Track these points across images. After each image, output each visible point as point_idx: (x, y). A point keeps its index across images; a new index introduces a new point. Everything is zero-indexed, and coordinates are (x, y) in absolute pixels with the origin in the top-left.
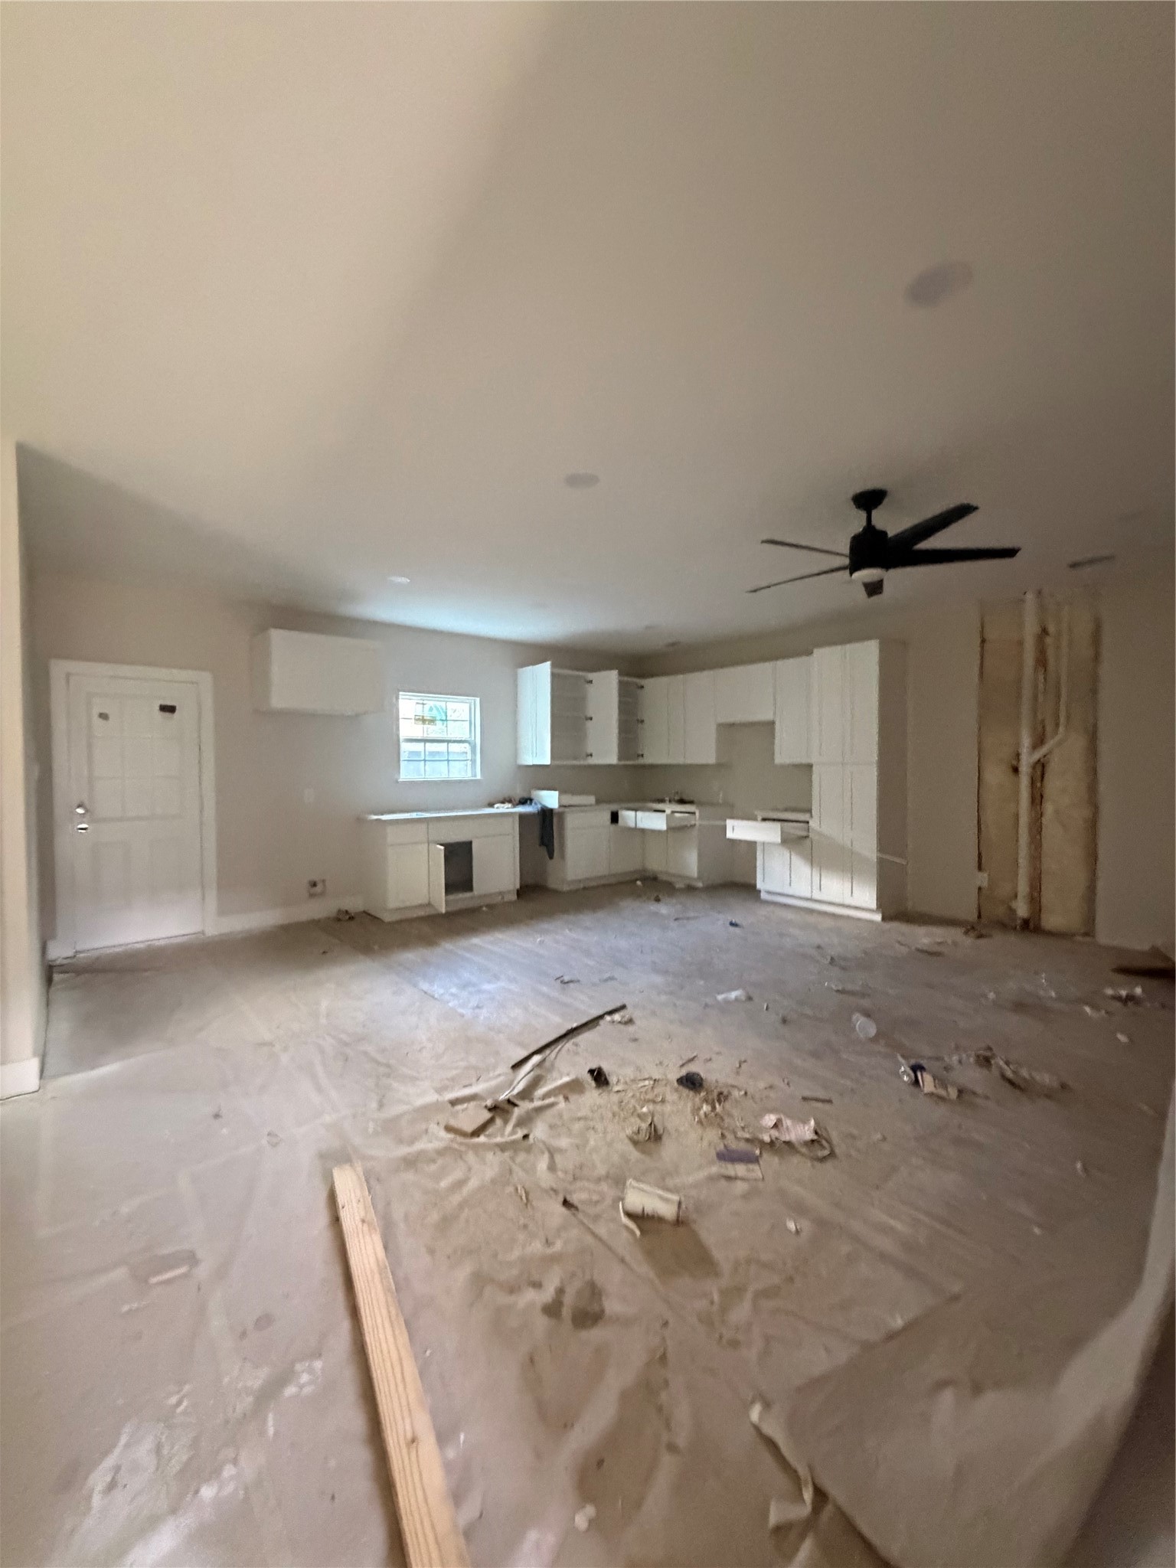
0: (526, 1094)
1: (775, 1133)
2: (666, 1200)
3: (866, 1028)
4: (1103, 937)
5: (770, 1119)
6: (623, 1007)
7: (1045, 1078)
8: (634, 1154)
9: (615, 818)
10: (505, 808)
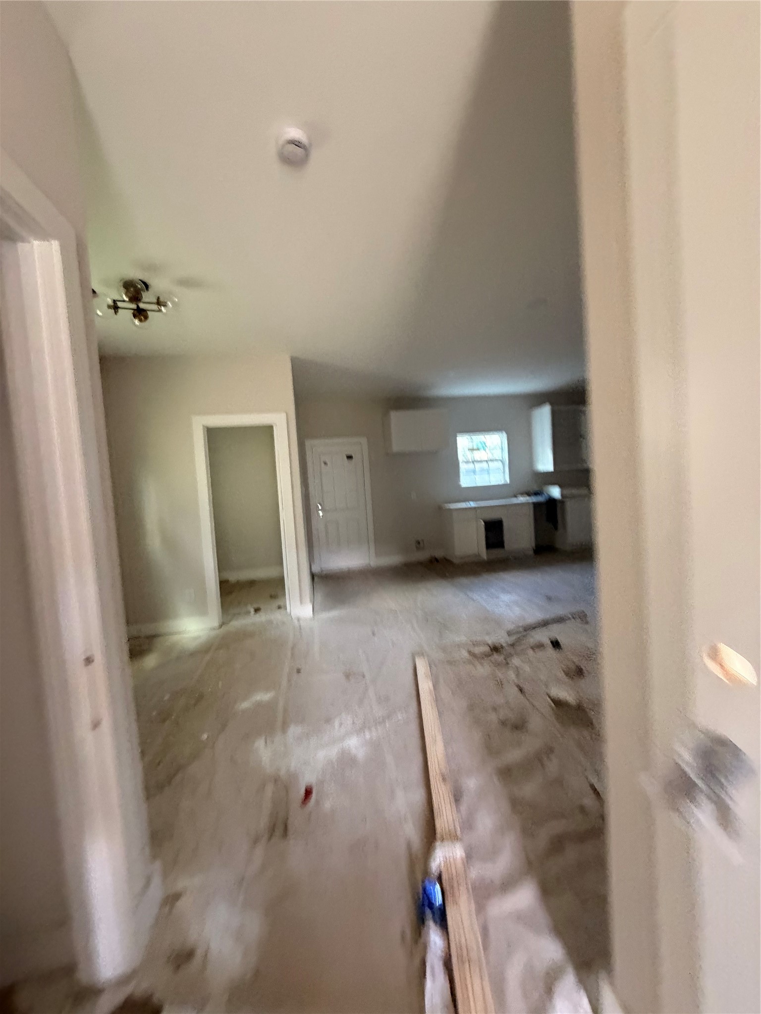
2: (573, 697)
10: (522, 499)
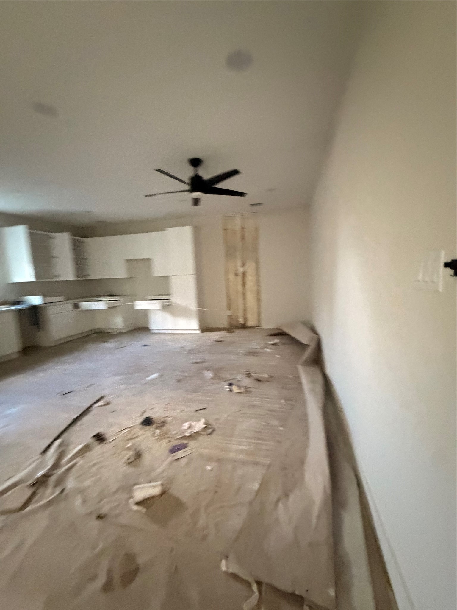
0: (56, 466)
1: (190, 431)
2: (154, 487)
3: (209, 375)
4: (264, 326)
5: (186, 425)
6: (101, 398)
7: (265, 376)
8: (130, 470)
9: (76, 306)
10: (6, 307)
